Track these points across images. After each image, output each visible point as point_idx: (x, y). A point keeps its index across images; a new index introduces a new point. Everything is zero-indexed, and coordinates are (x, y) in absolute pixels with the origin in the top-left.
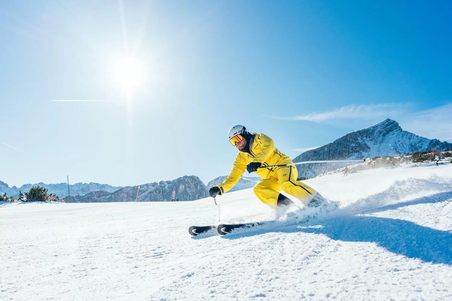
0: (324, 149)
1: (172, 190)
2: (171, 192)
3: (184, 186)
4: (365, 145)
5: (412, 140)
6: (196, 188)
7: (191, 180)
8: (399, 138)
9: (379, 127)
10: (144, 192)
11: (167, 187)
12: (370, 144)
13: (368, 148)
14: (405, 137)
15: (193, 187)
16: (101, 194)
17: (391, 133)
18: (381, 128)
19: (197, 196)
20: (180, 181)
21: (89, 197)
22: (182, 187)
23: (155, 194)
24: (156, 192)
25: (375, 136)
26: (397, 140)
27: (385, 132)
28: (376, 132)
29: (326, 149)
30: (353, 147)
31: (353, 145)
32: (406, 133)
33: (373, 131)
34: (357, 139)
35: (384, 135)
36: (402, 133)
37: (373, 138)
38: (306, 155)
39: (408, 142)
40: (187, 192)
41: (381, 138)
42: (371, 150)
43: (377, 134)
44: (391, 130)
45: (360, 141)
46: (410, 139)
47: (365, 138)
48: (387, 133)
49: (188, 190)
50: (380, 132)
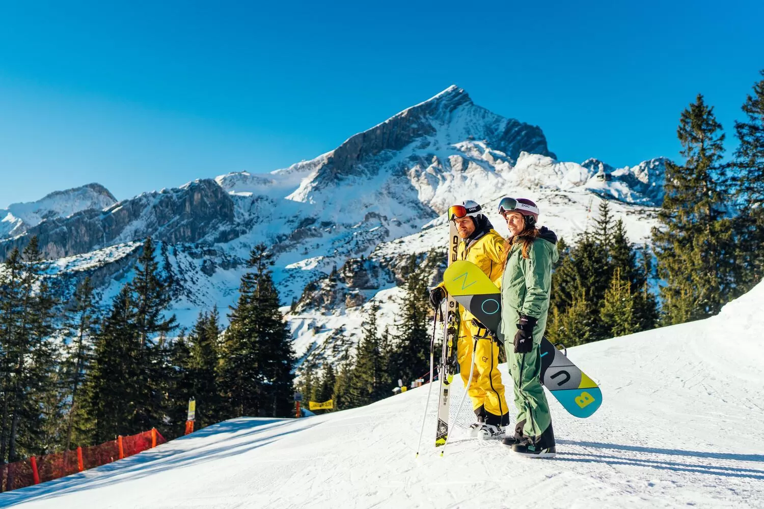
0: (376, 132)
1: (185, 201)
2: (183, 204)
3: (200, 195)
4: (430, 126)
5: (486, 119)
6: (216, 196)
7: (207, 184)
8: (470, 116)
9: (444, 98)
10: (146, 206)
11: (175, 197)
12: (435, 124)
13: (434, 130)
14: (477, 115)
15: (211, 195)
16: (93, 213)
17: (460, 107)
18: (447, 101)
19: (218, 207)
20: (193, 188)
21: (79, 219)
22: (197, 196)
23: (161, 208)
24: (161, 206)
25: (440, 113)
26: (469, 119)
27: (452, 106)
28: (441, 106)
29: (378, 132)
30: (414, 129)
31: (415, 126)
32: (479, 109)
33: (438, 104)
34: (420, 118)
35: (451, 111)
36: (473, 108)
37: (439, 115)
38: (353, 141)
39: (482, 122)
40: (205, 203)
41: (448, 115)
42: (438, 133)
43: (442, 108)
44: (459, 103)
45: (423, 120)
46: (484, 117)
47: (428, 116)
48: (455, 108)
49: (205, 199)
50: (446, 106)
